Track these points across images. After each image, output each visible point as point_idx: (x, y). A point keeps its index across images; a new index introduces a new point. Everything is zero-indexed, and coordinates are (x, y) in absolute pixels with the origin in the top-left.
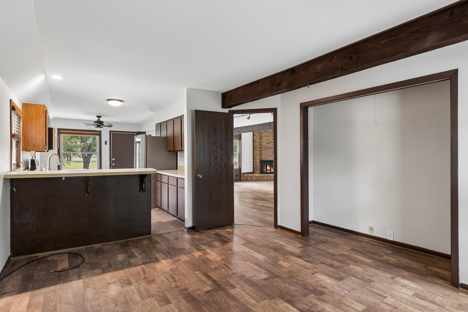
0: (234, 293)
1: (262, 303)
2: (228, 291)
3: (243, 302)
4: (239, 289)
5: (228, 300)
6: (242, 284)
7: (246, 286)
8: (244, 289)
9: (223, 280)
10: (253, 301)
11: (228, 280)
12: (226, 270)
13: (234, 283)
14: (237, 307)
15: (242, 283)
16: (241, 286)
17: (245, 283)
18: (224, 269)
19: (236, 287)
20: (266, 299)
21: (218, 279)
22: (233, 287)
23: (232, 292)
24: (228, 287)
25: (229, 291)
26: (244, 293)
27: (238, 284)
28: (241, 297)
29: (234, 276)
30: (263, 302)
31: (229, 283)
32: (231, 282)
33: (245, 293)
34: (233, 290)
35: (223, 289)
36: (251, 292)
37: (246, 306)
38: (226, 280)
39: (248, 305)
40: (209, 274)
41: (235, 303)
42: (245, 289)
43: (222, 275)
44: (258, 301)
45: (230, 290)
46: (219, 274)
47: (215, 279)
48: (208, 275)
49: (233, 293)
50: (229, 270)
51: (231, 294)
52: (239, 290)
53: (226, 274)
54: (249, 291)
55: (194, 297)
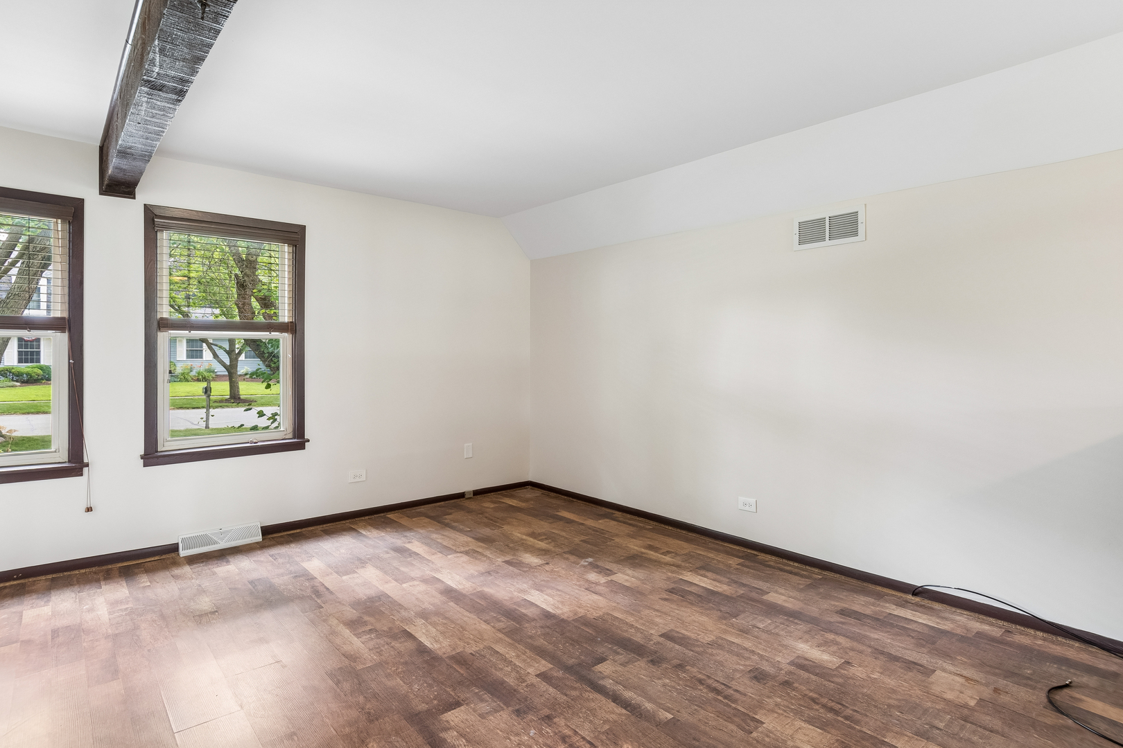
0: (540, 662)
1: (482, 646)
2: (554, 665)
3: (518, 646)
4: (529, 673)
5: (550, 647)
6: (523, 684)
7: (511, 681)
8: (518, 672)
9: (574, 693)
10: (499, 648)
11: (562, 693)
12: (576, 733)
13: (544, 686)
14: (531, 637)
15: (522, 689)
16: (524, 681)
17: (515, 690)
18: (583, 738)
19: (537, 676)
20: (471, 653)
21: (591, 697)
22: (543, 676)
23: (544, 665)
24: (555, 674)
25: (552, 666)
26: (517, 664)
27: (532, 685)
28: (524, 654)
29: (546, 711)
30: (477, 649)
31: (556, 687)
32: (551, 690)
33: (515, 664)
34: (543, 669)
35: (568, 669)
36: (500, 666)
37: (513, 640)
38: (566, 695)
39: (510, 641)
40: (624, 711)
41: (536, 644)
42: (514, 674)
43: (584, 710)
44: (489, 649)
45: (551, 669)
46: (594, 716)
47: (598, 696)
48: (625, 708)
49: (543, 662)
50: (567, 732)
51: (546, 660)
52: (530, 670)
53: (573, 714)
54: (506, 668)
55: (625, 649)
